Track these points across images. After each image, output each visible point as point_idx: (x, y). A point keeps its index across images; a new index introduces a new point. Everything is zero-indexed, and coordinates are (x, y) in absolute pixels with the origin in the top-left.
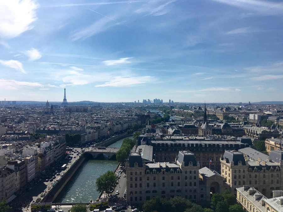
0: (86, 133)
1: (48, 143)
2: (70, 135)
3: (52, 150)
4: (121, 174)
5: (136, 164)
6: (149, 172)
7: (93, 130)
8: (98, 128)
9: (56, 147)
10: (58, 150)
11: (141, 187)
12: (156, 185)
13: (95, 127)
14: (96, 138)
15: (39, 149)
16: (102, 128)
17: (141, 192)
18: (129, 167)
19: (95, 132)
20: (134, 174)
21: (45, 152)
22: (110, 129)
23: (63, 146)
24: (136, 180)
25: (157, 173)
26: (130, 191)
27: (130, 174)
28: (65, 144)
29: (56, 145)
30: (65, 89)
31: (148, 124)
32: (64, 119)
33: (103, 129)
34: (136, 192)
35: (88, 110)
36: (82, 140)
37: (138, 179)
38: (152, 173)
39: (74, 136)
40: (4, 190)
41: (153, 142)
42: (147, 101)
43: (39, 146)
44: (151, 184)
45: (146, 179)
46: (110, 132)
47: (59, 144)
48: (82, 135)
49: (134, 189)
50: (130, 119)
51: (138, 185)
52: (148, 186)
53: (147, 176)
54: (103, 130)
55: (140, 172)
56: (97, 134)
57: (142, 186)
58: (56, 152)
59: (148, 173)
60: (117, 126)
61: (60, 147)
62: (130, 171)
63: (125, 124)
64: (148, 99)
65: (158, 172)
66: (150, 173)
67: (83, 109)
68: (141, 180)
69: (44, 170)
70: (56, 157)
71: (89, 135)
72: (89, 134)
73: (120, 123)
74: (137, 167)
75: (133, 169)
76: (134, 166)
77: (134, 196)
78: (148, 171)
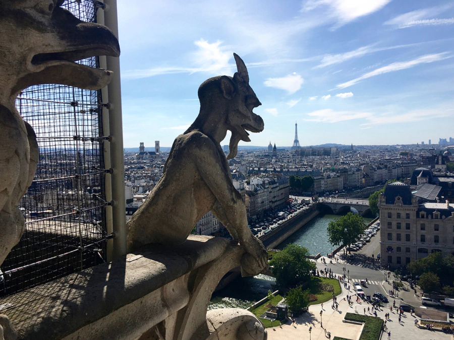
0: (323, 176)
1: (260, 179)
2: (296, 178)
3: (266, 190)
4: (377, 231)
5: (399, 199)
6: (425, 216)
7: (335, 173)
8: (344, 172)
9: (272, 186)
10: (276, 192)
11: (409, 240)
12: (440, 240)
13: (339, 170)
14: (340, 185)
15: (248, 186)
16: (351, 172)
17: (408, 250)
18: (384, 204)
19: (338, 176)
20: (394, 216)
21: (256, 190)
22: (366, 176)
23: (284, 188)
24: (399, 227)
25: (441, 218)
26: (387, 246)
27: (386, 215)
28: (288, 187)
29: (273, 184)
30: (296, 125)
31: (440, 162)
32: (291, 162)
33: (353, 173)
34: (399, 249)
35: (332, 152)
36: (315, 186)
37: (403, 225)
38: (432, 218)
39: (303, 179)
40: (198, 225)
41: (442, 180)
42: (448, 140)
43: (248, 183)
44: (429, 237)
45: (419, 227)
46: (366, 180)
47: (278, 184)
48: (315, 178)
49: (394, 243)
50: (405, 162)
51: (403, 237)
52: (423, 239)
53: (422, 222)
54: (353, 176)
55: (407, 214)
56: (341, 179)
57: (411, 238)
58: (272, 195)
59: (423, 217)
60: (379, 171)
61: (278, 188)
62: (386, 211)
63: (395, 168)
64: (450, 138)
65: (444, 217)
66: (427, 217)
67: (322, 152)
68: (408, 227)
69: (254, 215)
70: (273, 202)
71: (328, 180)
72: (328, 178)
73: (386, 167)
74: (401, 204)
75: (392, 207)
76: (395, 202)
77: (395, 255)
78: (423, 212)
